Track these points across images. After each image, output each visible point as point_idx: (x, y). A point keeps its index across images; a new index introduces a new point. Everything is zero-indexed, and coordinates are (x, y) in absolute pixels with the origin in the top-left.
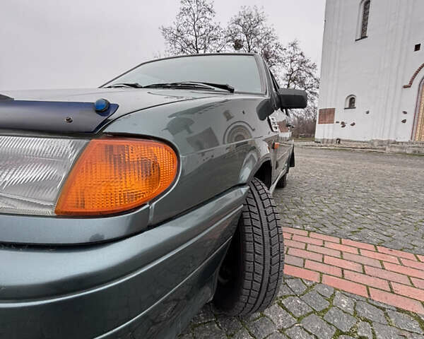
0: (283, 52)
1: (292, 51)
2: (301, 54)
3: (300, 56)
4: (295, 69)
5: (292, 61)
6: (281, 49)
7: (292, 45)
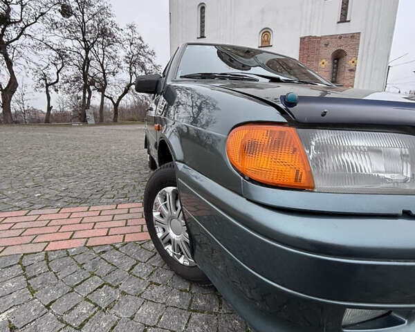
0: (120, 32)
1: (131, 34)
2: (140, 39)
3: (139, 41)
4: (135, 53)
5: (131, 44)
6: (118, 29)
7: (130, 27)
